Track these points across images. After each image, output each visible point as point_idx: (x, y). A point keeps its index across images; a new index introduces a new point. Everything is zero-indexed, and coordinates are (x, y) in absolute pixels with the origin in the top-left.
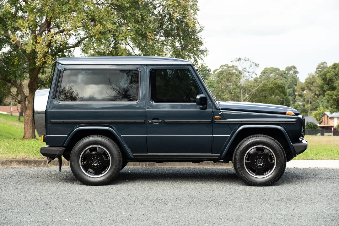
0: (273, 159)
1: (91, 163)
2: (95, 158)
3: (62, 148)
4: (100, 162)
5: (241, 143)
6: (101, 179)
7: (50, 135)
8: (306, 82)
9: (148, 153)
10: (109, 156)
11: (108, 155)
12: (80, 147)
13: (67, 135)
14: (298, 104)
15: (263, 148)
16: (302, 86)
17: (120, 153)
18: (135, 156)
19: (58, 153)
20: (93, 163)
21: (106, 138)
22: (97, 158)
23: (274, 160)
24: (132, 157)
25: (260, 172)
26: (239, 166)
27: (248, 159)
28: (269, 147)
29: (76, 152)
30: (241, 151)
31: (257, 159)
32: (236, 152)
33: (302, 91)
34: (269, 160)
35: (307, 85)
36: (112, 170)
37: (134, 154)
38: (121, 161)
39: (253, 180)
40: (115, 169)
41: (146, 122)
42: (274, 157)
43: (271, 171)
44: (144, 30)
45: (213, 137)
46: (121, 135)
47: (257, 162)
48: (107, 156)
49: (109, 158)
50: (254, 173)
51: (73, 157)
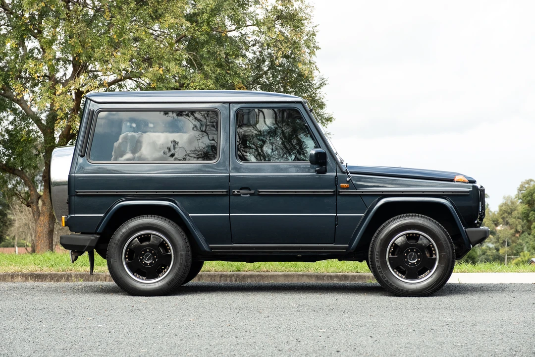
0: (434, 252)
1: (142, 260)
2: (148, 252)
3: (95, 235)
4: (156, 258)
5: (382, 226)
6: (157, 285)
7: (75, 215)
8: (501, 210)
9: (232, 243)
10: (170, 249)
11: (168, 248)
12: (124, 233)
13: (103, 215)
14: (488, 247)
15: (418, 236)
16: (494, 217)
17: (188, 243)
18: (212, 248)
19: (87, 244)
20: (144, 260)
21: (165, 220)
22: (150, 251)
23: (435, 254)
24: (207, 249)
25: (413, 274)
26: (379, 263)
27: (393, 253)
28: (426, 233)
29: (116, 242)
30: (382, 240)
31: (408, 252)
32: (374, 241)
33: (494, 225)
34: (428, 255)
35: (502, 215)
36: (175, 271)
37: (210, 245)
38: (190, 257)
39: (401, 287)
40: (179, 269)
41: (229, 194)
42: (435, 250)
43: (430, 272)
44: (230, 79)
45: (336, 218)
46: (190, 215)
47: (408, 258)
48: (166, 249)
49: (171, 252)
50: (404, 275)
51: (112, 249)
